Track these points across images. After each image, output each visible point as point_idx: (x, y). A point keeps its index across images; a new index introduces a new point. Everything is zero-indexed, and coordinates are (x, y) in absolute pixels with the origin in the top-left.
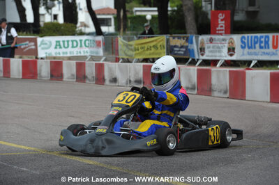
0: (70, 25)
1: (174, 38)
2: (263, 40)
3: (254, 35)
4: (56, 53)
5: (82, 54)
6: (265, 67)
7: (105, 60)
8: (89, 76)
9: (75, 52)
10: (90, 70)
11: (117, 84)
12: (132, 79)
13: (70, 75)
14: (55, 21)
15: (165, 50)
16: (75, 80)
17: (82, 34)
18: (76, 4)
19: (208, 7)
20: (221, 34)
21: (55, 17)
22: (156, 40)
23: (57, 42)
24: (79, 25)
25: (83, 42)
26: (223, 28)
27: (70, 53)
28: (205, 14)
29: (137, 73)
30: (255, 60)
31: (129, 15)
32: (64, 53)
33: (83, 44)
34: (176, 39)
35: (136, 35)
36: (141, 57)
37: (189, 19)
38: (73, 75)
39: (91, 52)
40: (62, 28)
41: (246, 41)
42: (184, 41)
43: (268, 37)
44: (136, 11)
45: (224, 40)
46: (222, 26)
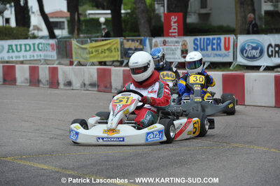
0: (22, 29)
1: (128, 40)
2: (215, 41)
3: (206, 37)
4: (9, 57)
5: (36, 58)
6: (217, 69)
7: (60, 64)
8: (42, 80)
9: (28, 55)
10: (44, 74)
11: (71, 88)
12: (87, 83)
13: (23, 79)
14: (7, 25)
15: (119, 53)
16: (28, 84)
17: (34, 37)
18: (28, 7)
19: (161, 10)
20: (174, 36)
21: (7, 21)
22: (110, 43)
23: (9, 46)
24: (31, 28)
25: (36, 46)
26: (176, 31)
27: (23, 56)
28: (158, 17)
29: (91, 76)
30: (208, 62)
31: (82, 18)
32: (16, 57)
33: (36, 48)
34: (130, 42)
35: (90, 38)
36: (95, 60)
37: (143, 21)
38: (26, 79)
39: (45, 56)
40: (15, 32)
41: (198, 43)
42: (138, 43)
43: (220, 39)
44: (90, 14)
45: (177, 42)
46: (175, 29)
